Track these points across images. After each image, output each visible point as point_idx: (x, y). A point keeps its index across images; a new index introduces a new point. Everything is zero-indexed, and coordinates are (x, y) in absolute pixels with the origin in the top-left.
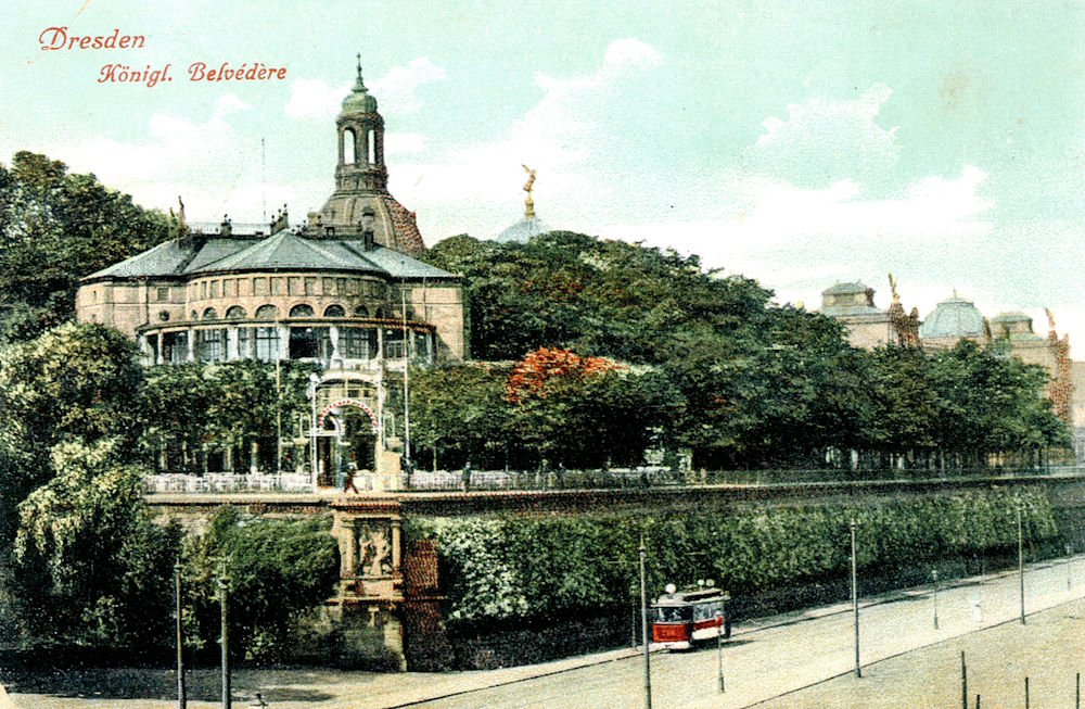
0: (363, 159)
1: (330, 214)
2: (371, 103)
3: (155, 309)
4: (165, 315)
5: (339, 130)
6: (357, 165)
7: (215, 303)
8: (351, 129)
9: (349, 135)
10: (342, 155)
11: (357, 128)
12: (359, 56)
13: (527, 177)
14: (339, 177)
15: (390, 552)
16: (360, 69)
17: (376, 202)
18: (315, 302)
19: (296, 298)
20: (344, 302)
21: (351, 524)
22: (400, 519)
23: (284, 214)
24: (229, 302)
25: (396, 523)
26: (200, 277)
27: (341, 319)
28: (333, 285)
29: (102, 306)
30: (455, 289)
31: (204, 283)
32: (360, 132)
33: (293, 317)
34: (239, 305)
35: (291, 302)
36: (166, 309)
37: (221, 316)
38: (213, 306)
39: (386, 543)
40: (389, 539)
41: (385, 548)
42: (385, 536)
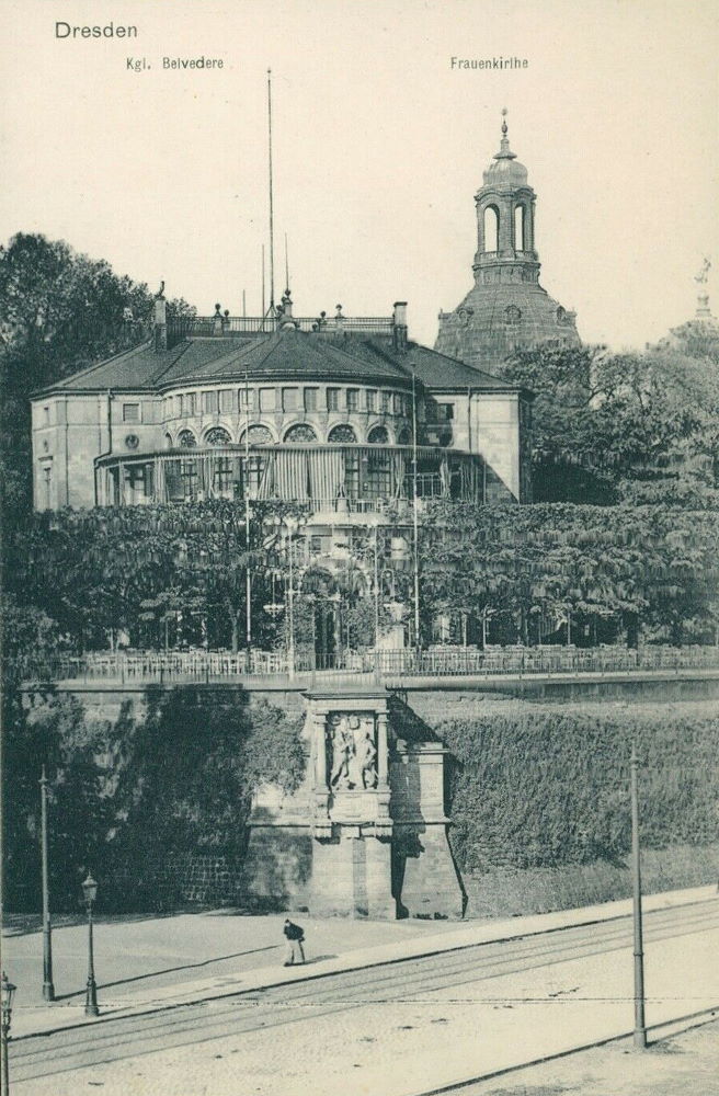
0: (509, 246)
2: (520, 173)
3: (120, 433)
4: (132, 440)
5: (478, 207)
6: (500, 252)
7: (192, 424)
8: (494, 207)
9: (490, 212)
10: (481, 239)
11: (499, 204)
14: (476, 268)
15: (376, 757)
16: (505, 130)
17: (523, 300)
18: (317, 420)
19: (294, 416)
20: (356, 422)
21: (323, 719)
22: (388, 711)
23: (287, 302)
24: (209, 422)
25: (382, 718)
26: (174, 388)
27: (349, 444)
28: (342, 398)
29: (54, 429)
30: (508, 404)
31: (181, 395)
32: (504, 210)
33: (289, 444)
34: (221, 425)
35: (286, 421)
36: (136, 433)
37: (199, 441)
38: (189, 428)
39: (369, 745)
40: (372, 737)
41: (369, 752)
42: (368, 736)
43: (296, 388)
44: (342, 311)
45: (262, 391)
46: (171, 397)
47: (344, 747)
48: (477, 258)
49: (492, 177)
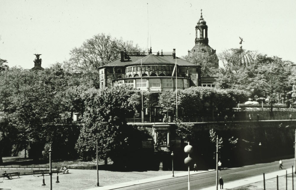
1: (193, 51)
2: (204, 23)
3: (117, 75)
4: (120, 77)
5: (196, 29)
6: (201, 38)
8: (199, 29)
9: (198, 30)
10: (196, 35)
12: (201, 10)
13: (241, 40)
16: (201, 14)
17: (205, 48)
18: (157, 72)
20: (165, 72)
24: (135, 73)
25: (168, 131)
27: (163, 77)
29: (104, 74)
31: (129, 68)
32: (201, 30)
35: (150, 72)
37: (133, 77)
38: (131, 74)
48: (196, 39)
49: (199, 23)
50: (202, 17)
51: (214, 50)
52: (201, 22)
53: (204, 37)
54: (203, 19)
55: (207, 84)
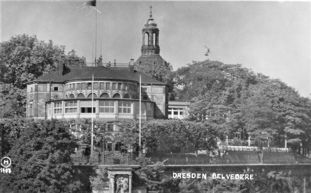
0: (151, 44)
1: (139, 63)
2: (155, 25)
3: (53, 94)
5: (143, 33)
6: (149, 45)
8: (147, 33)
10: (144, 42)
11: (149, 32)
15: (128, 187)
17: (155, 59)
18: (110, 92)
19: (103, 90)
20: (120, 92)
21: (113, 177)
22: (132, 175)
23: (101, 59)
24: (79, 92)
25: (130, 177)
26: (69, 82)
27: (119, 98)
28: (117, 86)
29: (34, 93)
30: (162, 88)
31: (71, 84)
32: (150, 34)
33: (101, 98)
34: (82, 93)
35: (101, 92)
36: (57, 94)
37: (76, 97)
38: (73, 93)
39: (126, 184)
40: (128, 182)
41: (126, 186)
42: (126, 182)
43: (104, 83)
44: (116, 61)
45: (95, 83)
46: (68, 85)
47: (119, 185)
48: (142, 47)
49: (147, 25)
50: (151, 16)
51: (168, 62)
52: (150, 22)
53: (154, 44)
54: (152, 20)
55: (179, 111)
